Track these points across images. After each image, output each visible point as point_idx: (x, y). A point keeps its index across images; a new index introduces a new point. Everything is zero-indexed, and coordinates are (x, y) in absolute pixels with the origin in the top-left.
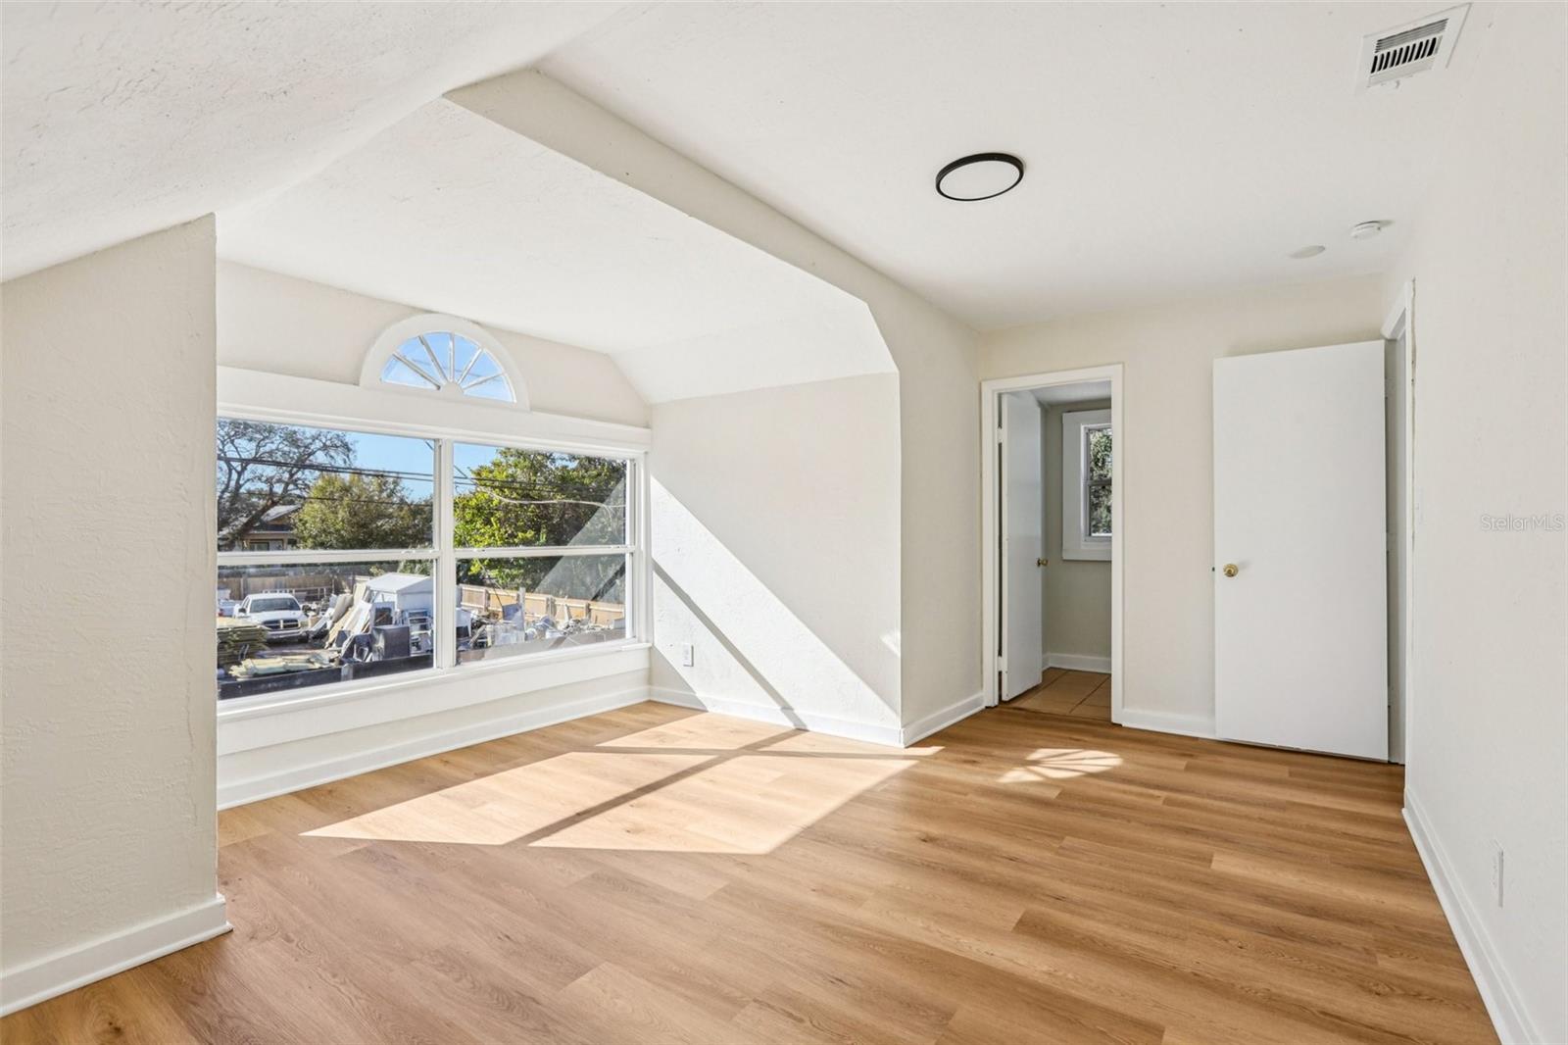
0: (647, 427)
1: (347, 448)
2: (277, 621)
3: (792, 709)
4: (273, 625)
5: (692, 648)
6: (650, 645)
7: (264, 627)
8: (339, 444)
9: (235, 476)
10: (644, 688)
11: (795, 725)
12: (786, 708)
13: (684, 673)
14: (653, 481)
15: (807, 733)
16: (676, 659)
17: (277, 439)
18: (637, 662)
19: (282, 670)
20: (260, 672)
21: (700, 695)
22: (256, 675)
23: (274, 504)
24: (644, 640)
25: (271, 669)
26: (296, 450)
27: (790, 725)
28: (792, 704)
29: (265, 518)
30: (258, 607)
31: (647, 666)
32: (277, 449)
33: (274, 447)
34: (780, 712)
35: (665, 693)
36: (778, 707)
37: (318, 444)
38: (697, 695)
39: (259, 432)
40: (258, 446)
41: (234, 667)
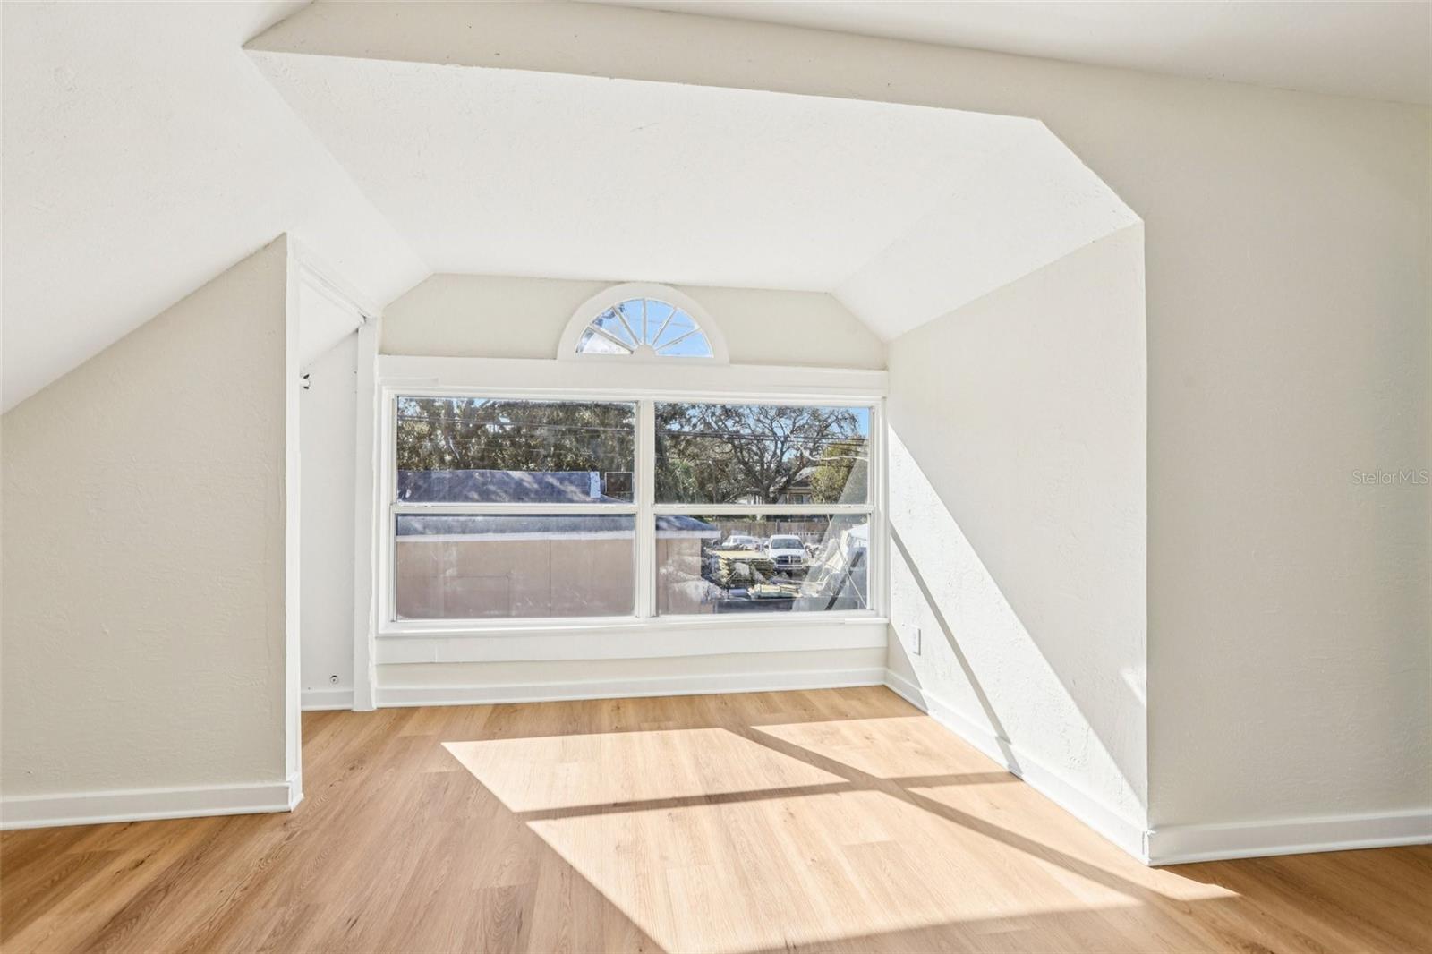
0: (885, 368)
1: (853, 419)
2: (787, 557)
3: (1008, 741)
4: (783, 560)
5: (920, 631)
6: (886, 621)
7: (773, 561)
8: (847, 416)
9: (779, 445)
10: (879, 669)
11: (1009, 766)
12: (1003, 739)
13: (913, 658)
14: (891, 431)
15: (1022, 783)
16: (908, 644)
17: (806, 416)
18: (875, 639)
19: (776, 595)
20: (762, 595)
21: (925, 692)
22: (759, 597)
23: (804, 466)
24: (881, 613)
25: (769, 593)
26: (817, 424)
27: (1003, 765)
28: (1011, 737)
29: (798, 478)
30: (777, 546)
31: (883, 644)
32: (807, 423)
33: (805, 421)
34: (995, 741)
35: (898, 682)
36: (994, 734)
37: (833, 418)
38: (922, 692)
39: (794, 411)
40: (794, 423)
41: (750, 589)
